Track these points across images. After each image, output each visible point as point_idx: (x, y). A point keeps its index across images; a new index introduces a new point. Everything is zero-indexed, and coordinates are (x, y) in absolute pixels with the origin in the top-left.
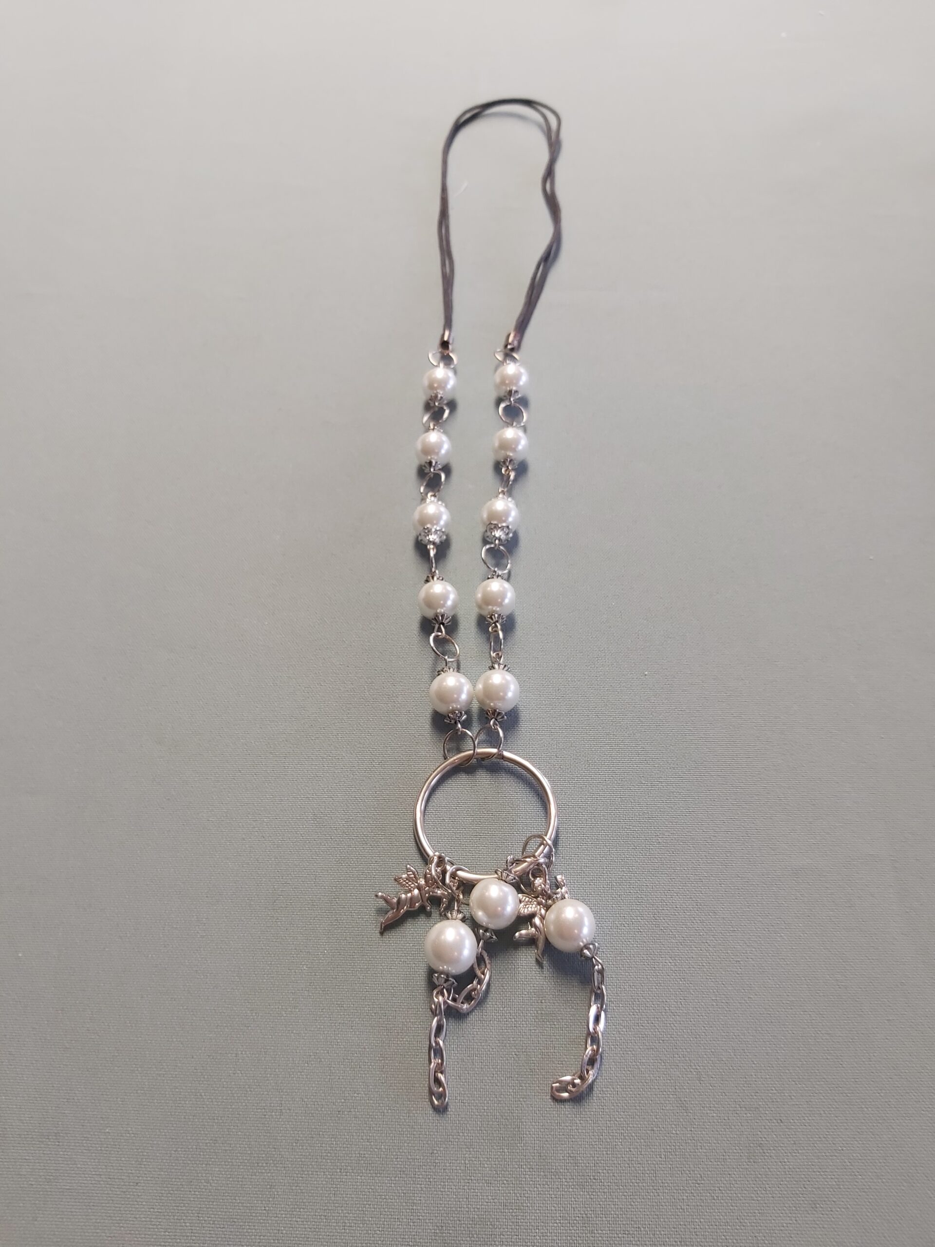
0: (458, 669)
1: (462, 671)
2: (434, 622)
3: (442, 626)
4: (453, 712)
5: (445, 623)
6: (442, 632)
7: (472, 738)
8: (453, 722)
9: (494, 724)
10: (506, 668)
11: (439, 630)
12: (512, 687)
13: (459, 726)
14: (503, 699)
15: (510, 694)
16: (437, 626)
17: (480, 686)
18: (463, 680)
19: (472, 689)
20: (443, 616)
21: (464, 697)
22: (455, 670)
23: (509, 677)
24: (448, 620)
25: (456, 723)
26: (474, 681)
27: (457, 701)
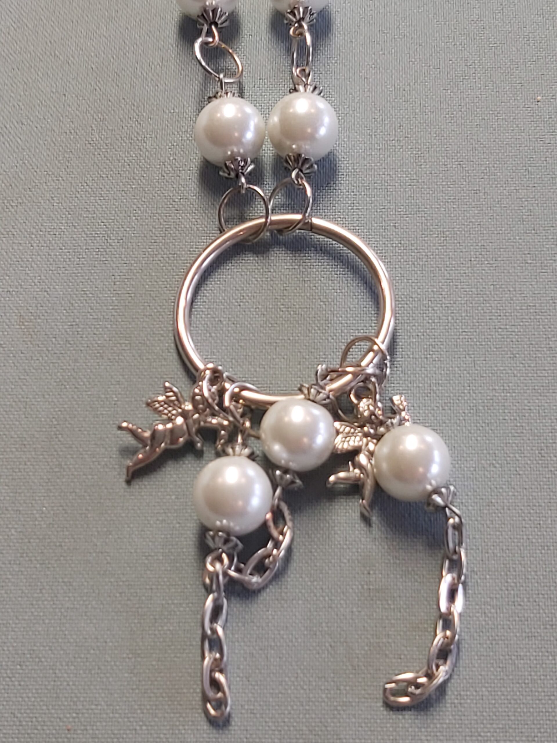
0: (241, 95)
1: (246, 94)
2: (201, 21)
3: (213, 27)
4: (233, 159)
5: (219, 22)
6: (214, 37)
7: (264, 200)
8: (233, 175)
9: (298, 176)
10: (317, 92)
11: (210, 33)
12: (326, 120)
13: (243, 180)
14: (312, 138)
15: (322, 131)
16: (205, 28)
17: (275, 119)
18: (249, 109)
19: (262, 125)
20: (214, 11)
21: (249, 136)
22: (236, 95)
23: (322, 104)
24: (223, 18)
25: (237, 176)
26: (266, 113)
27: (239, 142)
